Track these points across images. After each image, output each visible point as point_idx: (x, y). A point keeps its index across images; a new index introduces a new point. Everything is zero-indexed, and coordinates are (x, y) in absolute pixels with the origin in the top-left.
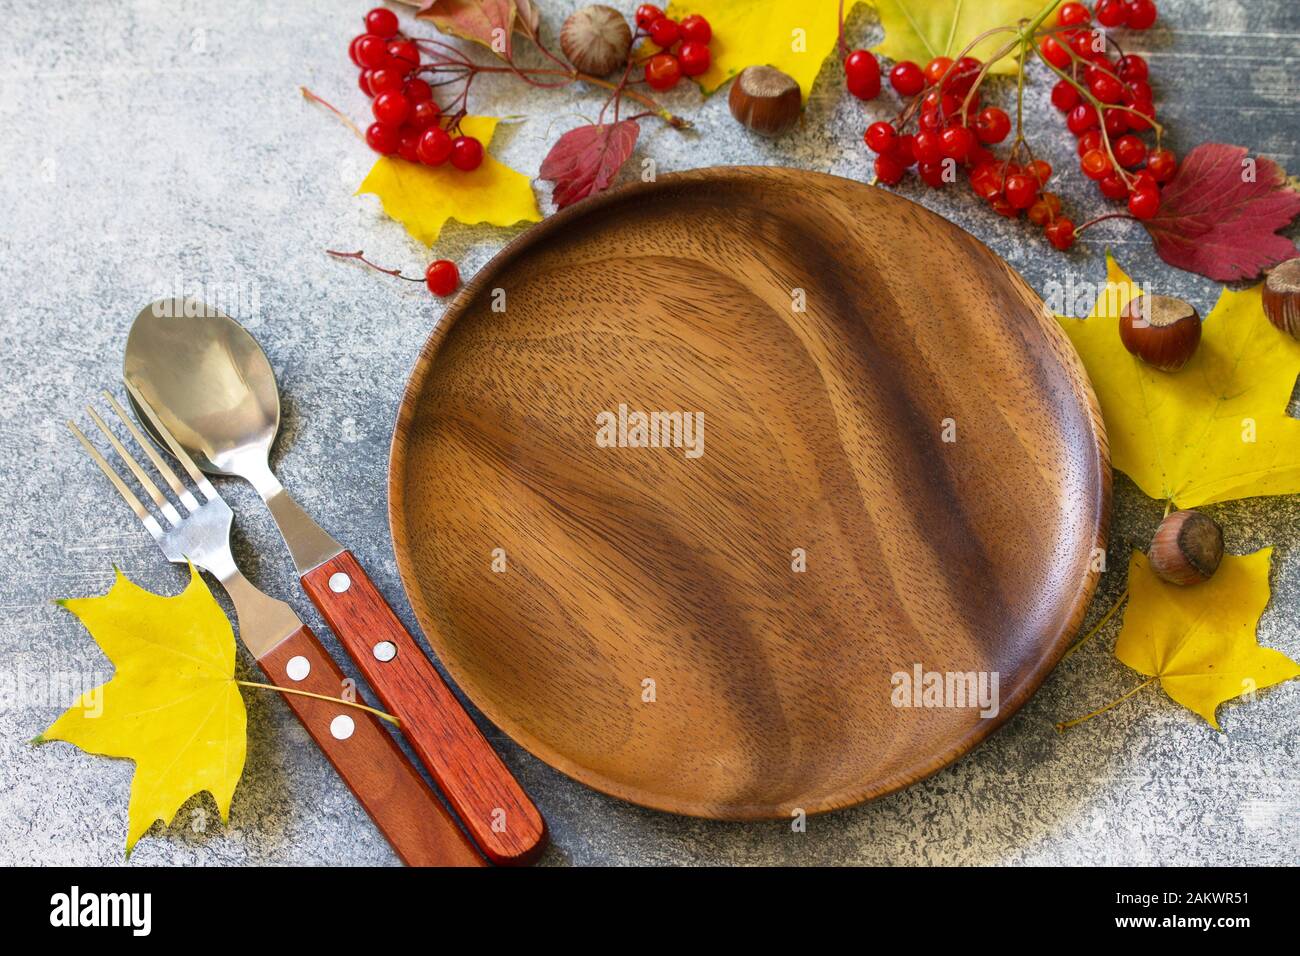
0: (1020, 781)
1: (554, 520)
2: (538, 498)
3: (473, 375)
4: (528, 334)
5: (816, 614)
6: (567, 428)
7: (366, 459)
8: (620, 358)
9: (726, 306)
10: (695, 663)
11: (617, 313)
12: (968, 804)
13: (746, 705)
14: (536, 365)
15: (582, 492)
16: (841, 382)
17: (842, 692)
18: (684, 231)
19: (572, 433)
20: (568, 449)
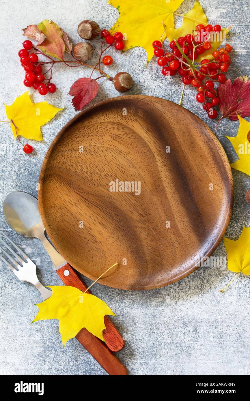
0: (203, 273)
1: (83, 202)
2: (79, 196)
3: (60, 160)
4: (74, 147)
5: (154, 229)
6: (86, 175)
7: (28, 180)
8: (100, 153)
9: (128, 136)
10: (122, 243)
11: (98, 139)
12: (190, 279)
13: (136, 255)
14: (77, 156)
15: (91, 194)
16: (160, 159)
17: (162, 252)
18: (116, 114)
19: (87, 176)
20: (86, 181)
